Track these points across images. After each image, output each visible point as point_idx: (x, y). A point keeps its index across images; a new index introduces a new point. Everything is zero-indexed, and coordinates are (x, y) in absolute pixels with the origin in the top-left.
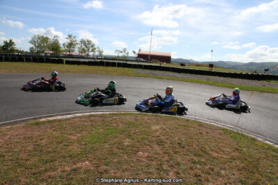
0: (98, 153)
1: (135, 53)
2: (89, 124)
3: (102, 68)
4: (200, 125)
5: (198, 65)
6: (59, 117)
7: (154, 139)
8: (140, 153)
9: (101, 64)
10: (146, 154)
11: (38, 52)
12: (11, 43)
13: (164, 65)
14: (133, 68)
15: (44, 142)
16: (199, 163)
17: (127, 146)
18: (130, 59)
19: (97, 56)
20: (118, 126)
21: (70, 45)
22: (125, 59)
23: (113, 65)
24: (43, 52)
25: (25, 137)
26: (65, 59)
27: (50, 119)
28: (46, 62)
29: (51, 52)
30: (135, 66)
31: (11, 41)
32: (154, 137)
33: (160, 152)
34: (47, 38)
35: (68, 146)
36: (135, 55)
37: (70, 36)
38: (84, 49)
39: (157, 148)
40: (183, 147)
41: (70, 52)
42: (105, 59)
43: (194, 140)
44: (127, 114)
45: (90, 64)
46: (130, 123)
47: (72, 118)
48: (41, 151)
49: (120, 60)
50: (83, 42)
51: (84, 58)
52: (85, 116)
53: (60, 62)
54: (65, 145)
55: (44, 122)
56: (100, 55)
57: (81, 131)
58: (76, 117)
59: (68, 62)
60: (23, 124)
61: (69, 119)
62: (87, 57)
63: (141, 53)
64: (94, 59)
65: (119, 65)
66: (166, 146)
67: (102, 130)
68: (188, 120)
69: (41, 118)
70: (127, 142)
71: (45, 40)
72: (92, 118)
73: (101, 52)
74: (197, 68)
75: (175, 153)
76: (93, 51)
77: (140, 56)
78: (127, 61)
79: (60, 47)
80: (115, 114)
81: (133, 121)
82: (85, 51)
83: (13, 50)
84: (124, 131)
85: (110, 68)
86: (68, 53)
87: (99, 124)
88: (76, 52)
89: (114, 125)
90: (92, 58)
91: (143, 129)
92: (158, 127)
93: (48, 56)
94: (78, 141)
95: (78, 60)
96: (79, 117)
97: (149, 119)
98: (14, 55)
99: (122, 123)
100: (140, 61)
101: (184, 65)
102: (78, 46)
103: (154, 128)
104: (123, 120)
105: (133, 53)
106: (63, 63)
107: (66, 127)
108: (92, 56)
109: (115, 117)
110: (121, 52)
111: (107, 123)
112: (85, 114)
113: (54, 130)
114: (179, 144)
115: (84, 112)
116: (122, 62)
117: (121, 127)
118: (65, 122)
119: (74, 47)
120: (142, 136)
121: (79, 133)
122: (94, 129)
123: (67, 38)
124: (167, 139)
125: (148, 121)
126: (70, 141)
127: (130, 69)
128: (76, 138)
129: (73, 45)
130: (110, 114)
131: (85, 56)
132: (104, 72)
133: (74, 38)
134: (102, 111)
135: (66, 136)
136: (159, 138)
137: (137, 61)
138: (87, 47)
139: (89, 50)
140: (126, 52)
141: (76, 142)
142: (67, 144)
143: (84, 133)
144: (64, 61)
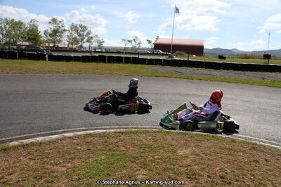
1: (149, 42)
2: (84, 148)
3: (101, 65)
4: (254, 147)
5: (246, 56)
6: (40, 139)
7: (183, 170)
9: (101, 59)
13: (194, 58)
14: (148, 64)
18: (143, 52)
19: (95, 49)
21: (55, 32)
22: (136, 51)
23: (119, 60)
27: (25, 141)
28: (20, 58)
29: (27, 44)
30: (151, 62)
32: (182, 166)
34: (20, 23)
35: (52, 182)
36: (151, 46)
37: (54, 21)
38: (75, 38)
40: (229, 184)
41: (54, 42)
42: (107, 52)
43: (245, 172)
44: (140, 132)
46: (146, 146)
47: (57, 139)
49: (129, 53)
50: (74, 28)
51: (75, 51)
52: (79, 136)
53: (40, 57)
54: (48, 182)
55: (16, 147)
56: (100, 47)
57: (72, 159)
58: (65, 138)
59: (52, 58)
61: (54, 142)
62: (80, 50)
63: (159, 41)
64: (90, 52)
65: (128, 60)
66: (202, 181)
67: (103, 157)
68: (233, 141)
69: (12, 140)
71: (16, 25)
72: (89, 139)
73: (100, 43)
74: (245, 62)
76: (88, 41)
77: (157, 46)
78: (138, 54)
79: (40, 37)
80: (122, 133)
81: (151, 143)
82: (75, 41)
84: (136, 158)
85: (114, 66)
86: (52, 45)
87: (99, 147)
88: (64, 42)
89: (122, 148)
90: (87, 52)
91: (165, 155)
92: (187, 151)
93: (22, 50)
94: (68, 175)
95: (67, 54)
96: (70, 138)
97: (173, 139)
99: (134, 145)
100: (157, 54)
101: (224, 58)
102: (67, 33)
103: (181, 152)
104: (136, 142)
105: (147, 42)
106: (44, 59)
107: (50, 153)
108: (87, 49)
109: (123, 137)
110: (130, 42)
111: (111, 146)
112: (79, 133)
113: (31, 159)
114: (222, 177)
115: (77, 131)
116: (131, 56)
117: (132, 151)
118: (48, 146)
119: (60, 36)
120: (163, 165)
121: (69, 162)
122: (92, 155)
123: (50, 23)
124: (203, 169)
125: (173, 143)
126: (55, 174)
127: (143, 66)
128: (64, 169)
129: (59, 32)
130: (115, 132)
131: (77, 49)
132: (106, 72)
133: (60, 22)
134: (104, 129)
135: (49, 167)
136: (189, 168)
137: (153, 54)
138: (80, 35)
139: (82, 39)
140: (138, 42)
141: (64, 177)
142: (50, 179)
143: (77, 162)
144: (47, 56)
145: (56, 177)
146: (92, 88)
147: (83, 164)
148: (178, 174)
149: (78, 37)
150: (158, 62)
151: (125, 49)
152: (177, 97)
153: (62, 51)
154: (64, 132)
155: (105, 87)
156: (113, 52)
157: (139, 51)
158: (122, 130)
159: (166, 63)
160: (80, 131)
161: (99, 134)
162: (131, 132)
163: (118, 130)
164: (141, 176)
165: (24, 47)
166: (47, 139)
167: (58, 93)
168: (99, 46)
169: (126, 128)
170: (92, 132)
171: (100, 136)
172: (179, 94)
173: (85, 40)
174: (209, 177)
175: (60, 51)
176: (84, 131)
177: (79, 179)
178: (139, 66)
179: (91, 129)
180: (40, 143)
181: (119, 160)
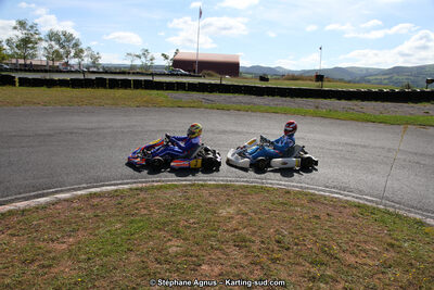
0: (117, 276)
1: (166, 57)
2: (90, 213)
3: (101, 92)
4: (313, 199)
5: (293, 77)
6: (22, 205)
7: (228, 235)
8: (204, 267)
9: (100, 83)
10: (217, 270)
14: (167, 89)
16: (323, 278)
17: (177, 255)
18: (158, 71)
19: (88, 67)
20: (151, 213)
21: (25, 42)
22: (145, 70)
23: (125, 84)
26: (17, 76)
30: (170, 87)
32: (227, 231)
33: (244, 262)
35: (50, 266)
36: (168, 63)
37: (22, 24)
38: (57, 51)
39: (235, 253)
40: (288, 249)
41: (25, 58)
42: (106, 72)
43: (305, 232)
44: (166, 188)
45: (75, 84)
46: (173, 207)
47: (48, 204)
49: (138, 73)
50: (53, 36)
51: (58, 71)
52: (79, 198)
54: (44, 266)
57: (74, 230)
58: (59, 201)
59: (24, 82)
61: (45, 207)
62: (67, 69)
63: (178, 57)
64: (84, 72)
65: (138, 85)
66: (254, 248)
67: (118, 226)
68: (288, 192)
70: (174, 247)
72: (95, 201)
73: (95, 59)
74: (293, 85)
75: (274, 261)
76: (77, 55)
77: (178, 63)
78: (152, 74)
80: (141, 189)
81: (182, 201)
82: (58, 56)
84: (164, 224)
85: (120, 93)
86: (21, 61)
87: (112, 212)
88: (41, 57)
89: (144, 212)
90: (77, 72)
91: (203, 217)
92: (232, 210)
94: (71, 254)
95: (48, 76)
96: (66, 200)
97: (211, 195)
99: (159, 206)
100: (177, 75)
101: (267, 80)
102: (44, 44)
103: (223, 212)
104: (161, 201)
105: (163, 58)
106: (13, 84)
107: (40, 225)
108: (76, 68)
109: (142, 195)
110: (139, 57)
111: (127, 209)
112: (79, 193)
113: (14, 235)
114: (278, 242)
115: (75, 190)
116: (142, 78)
117: (157, 214)
118: (35, 214)
119: (33, 48)
120: (203, 231)
121: (70, 236)
122: (101, 224)
123: (15, 28)
124: (254, 233)
125: (211, 199)
126: (53, 254)
127: (160, 92)
128: (64, 246)
129: (31, 42)
130: (131, 189)
131: (61, 67)
132: (108, 102)
133: (32, 27)
134: (114, 185)
135: (42, 245)
136: (236, 233)
137: (172, 75)
138: (63, 47)
139: (68, 53)
140: (149, 57)
141: (66, 257)
142: (46, 263)
143: (81, 235)
144: (17, 80)
145: (54, 259)
146: (90, 126)
147: (91, 237)
148: (223, 243)
149: (62, 50)
150: (180, 87)
151: (132, 67)
153: (38, 71)
154: (56, 192)
155: (110, 124)
156: (115, 73)
157: (151, 71)
158: (140, 185)
159: (192, 87)
160: (79, 189)
161: (109, 192)
162: (153, 188)
163: (134, 186)
164: (175, 249)
166: (33, 205)
167: (41, 135)
168: (94, 63)
169: (146, 182)
170: (98, 190)
171: (111, 195)
172: (212, 131)
173: (72, 54)
174: (262, 242)
175: (34, 71)
176: (85, 188)
177: (89, 259)
178: (154, 93)
179: (96, 187)
180: (23, 211)
181: (141, 229)
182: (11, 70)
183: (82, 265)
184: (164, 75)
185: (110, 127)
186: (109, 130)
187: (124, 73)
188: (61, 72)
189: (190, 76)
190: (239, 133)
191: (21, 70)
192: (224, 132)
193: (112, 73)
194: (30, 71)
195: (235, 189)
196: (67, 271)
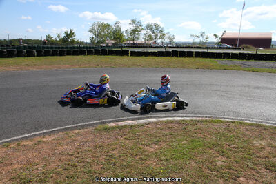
1: (216, 36)
3: (174, 59)
6: (131, 122)
7: (261, 160)
8: (241, 179)
9: (174, 54)
11: (98, 42)
12: (71, 34)
14: (217, 58)
15: (116, 153)
17: (222, 167)
18: (211, 46)
19: (167, 44)
20: (205, 138)
21: (135, 31)
22: (202, 45)
23: (190, 54)
24: (104, 42)
25: (95, 146)
26: (130, 50)
27: (120, 124)
28: (110, 54)
30: (219, 56)
31: (71, 31)
34: (108, 25)
35: (145, 160)
36: (217, 40)
37: (134, 21)
38: (150, 36)
39: (266, 173)
41: (134, 40)
42: (178, 47)
44: (215, 122)
46: (221, 135)
47: (144, 124)
48: (114, 164)
49: (197, 48)
50: (149, 27)
52: (161, 122)
53: (125, 53)
54: (142, 159)
55: (113, 128)
57: (158, 141)
58: (150, 123)
59: (133, 54)
60: (90, 129)
61: (142, 126)
62: (155, 46)
63: (225, 36)
64: (164, 48)
65: (198, 55)
67: (184, 142)
69: (110, 122)
72: (170, 125)
73: (171, 39)
76: (161, 37)
77: (224, 40)
78: (207, 48)
79: (123, 36)
80: (198, 121)
81: (226, 132)
82: (150, 38)
83: (73, 42)
84: (214, 145)
85: (186, 60)
86: (132, 42)
87: (180, 133)
89: (200, 136)
90: (161, 47)
91: (241, 145)
92: (263, 143)
93: (110, 47)
94: (157, 155)
95: (145, 50)
96: (154, 123)
97: (247, 130)
98: (74, 47)
99: (211, 133)
100: (224, 48)
102: (144, 32)
103: (257, 143)
104: (212, 130)
105: (214, 37)
106: (128, 55)
107: (140, 136)
108: (161, 45)
109: (199, 125)
110: (198, 37)
111: (190, 133)
112: (161, 119)
113: (126, 139)
115: (158, 117)
116: (201, 50)
117: (209, 138)
118: (137, 129)
119: (138, 34)
120: (241, 154)
121: (156, 144)
122: (174, 140)
123: (130, 24)
125: (247, 133)
126: (146, 153)
127: (212, 59)
128: (153, 150)
129: (137, 31)
130: (192, 120)
131: (152, 45)
132: (179, 65)
133: (138, 22)
134: (182, 117)
135: (141, 147)
136: (267, 159)
137: (220, 48)
138: (154, 33)
139: (156, 36)
140: (205, 37)
141: (154, 156)
142: (143, 157)
143: (162, 145)
144: (130, 52)
145: (147, 156)
147: (168, 147)
148: (256, 164)
149: (153, 35)
150: (226, 56)
151: (194, 43)
152: (247, 89)
153: (140, 47)
154: (149, 118)
155: (179, 79)
156: (183, 47)
157: (206, 45)
158: (198, 119)
159: (235, 56)
160: (161, 117)
161: (178, 121)
162: (206, 121)
163: (194, 118)
164: (221, 163)
165: (111, 45)
166: (136, 123)
168: (170, 41)
169: (201, 117)
170: (172, 119)
171: (180, 123)
172: (249, 86)
175: (138, 47)
176: (164, 117)
177: (167, 160)
178: (208, 60)
179: (171, 117)
180: (132, 126)
181: (198, 146)
182: (127, 47)
183: (163, 162)
184: (215, 48)
185: (179, 81)
186: (179, 83)
187: (188, 47)
188: (152, 47)
189: (233, 48)
190: (270, 89)
191: (131, 47)
192: (258, 87)
193: (181, 47)
194: (136, 47)
195: (266, 128)
196: (154, 165)
